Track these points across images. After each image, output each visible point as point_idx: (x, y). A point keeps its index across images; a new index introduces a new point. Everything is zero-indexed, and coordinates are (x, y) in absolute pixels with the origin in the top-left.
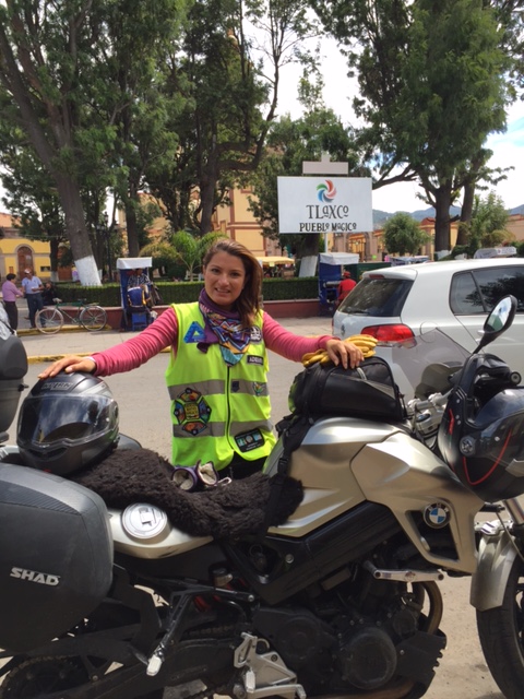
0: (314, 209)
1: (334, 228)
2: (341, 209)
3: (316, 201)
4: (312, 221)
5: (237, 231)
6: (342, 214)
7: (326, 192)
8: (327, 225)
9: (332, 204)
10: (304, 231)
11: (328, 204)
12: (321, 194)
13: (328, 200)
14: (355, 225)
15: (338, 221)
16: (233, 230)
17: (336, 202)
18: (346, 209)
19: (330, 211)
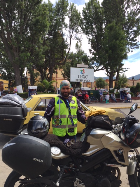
0: (79, 76)
1: (84, 81)
2: (86, 76)
3: (80, 74)
4: (79, 79)
5: (58, 80)
6: (86, 77)
7: (83, 72)
8: (83, 80)
9: (84, 75)
10: (77, 81)
12: (81, 72)
13: (83, 74)
14: (90, 80)
15: (85, 79)
16: (57, 80)
17: (85, 74)
18: (87, 76)
19: (83, 77)
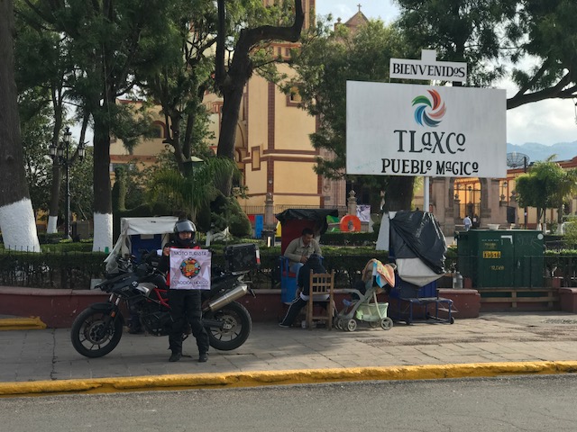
0: (406, 138)
1: (440, 169)
2: (453, 138)
3: (411, 124)
4: (402, 156)
6: (454, 145)
7: (429, 110)
8: (429, 164)
9: (438, 130)
10: (389, 172)
11: (431, 129)
12: (419, 112)
13: (431, 123)
14: (475, 167)
15: (447, 157)
17: (444, 127)
18: (462, 139)
19: (433, 141)
